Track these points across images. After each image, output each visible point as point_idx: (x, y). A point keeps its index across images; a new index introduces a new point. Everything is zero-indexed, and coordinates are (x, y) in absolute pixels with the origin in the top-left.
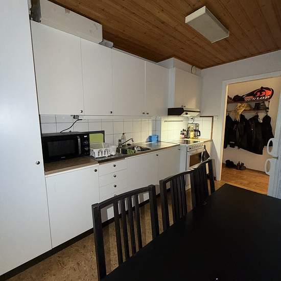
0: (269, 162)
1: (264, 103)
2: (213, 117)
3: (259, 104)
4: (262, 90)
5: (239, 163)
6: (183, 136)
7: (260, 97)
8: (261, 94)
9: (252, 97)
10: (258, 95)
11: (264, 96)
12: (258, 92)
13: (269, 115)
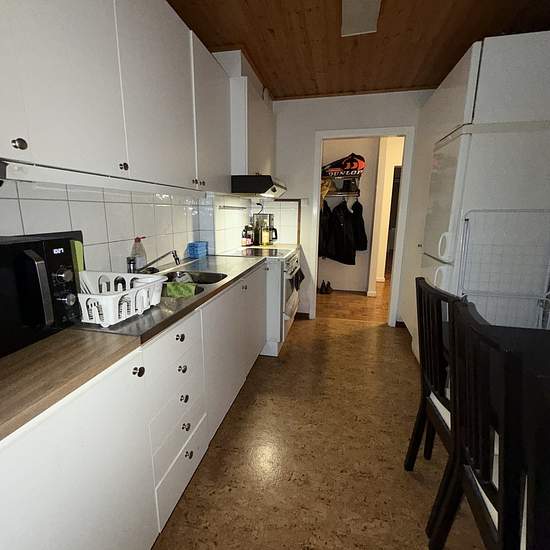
0: (440, 271)
1: (354, 180)
2: (299, 200)
3: (349, 182)
4: (353, 158)
5: (324, 283)
6: (249, 241)
7: (350, 170)
8: (352, 165)
9: (339, 169)
10: (348, 167)
11: (356, 169)
12: (348, 161)
13: (359, 201)
